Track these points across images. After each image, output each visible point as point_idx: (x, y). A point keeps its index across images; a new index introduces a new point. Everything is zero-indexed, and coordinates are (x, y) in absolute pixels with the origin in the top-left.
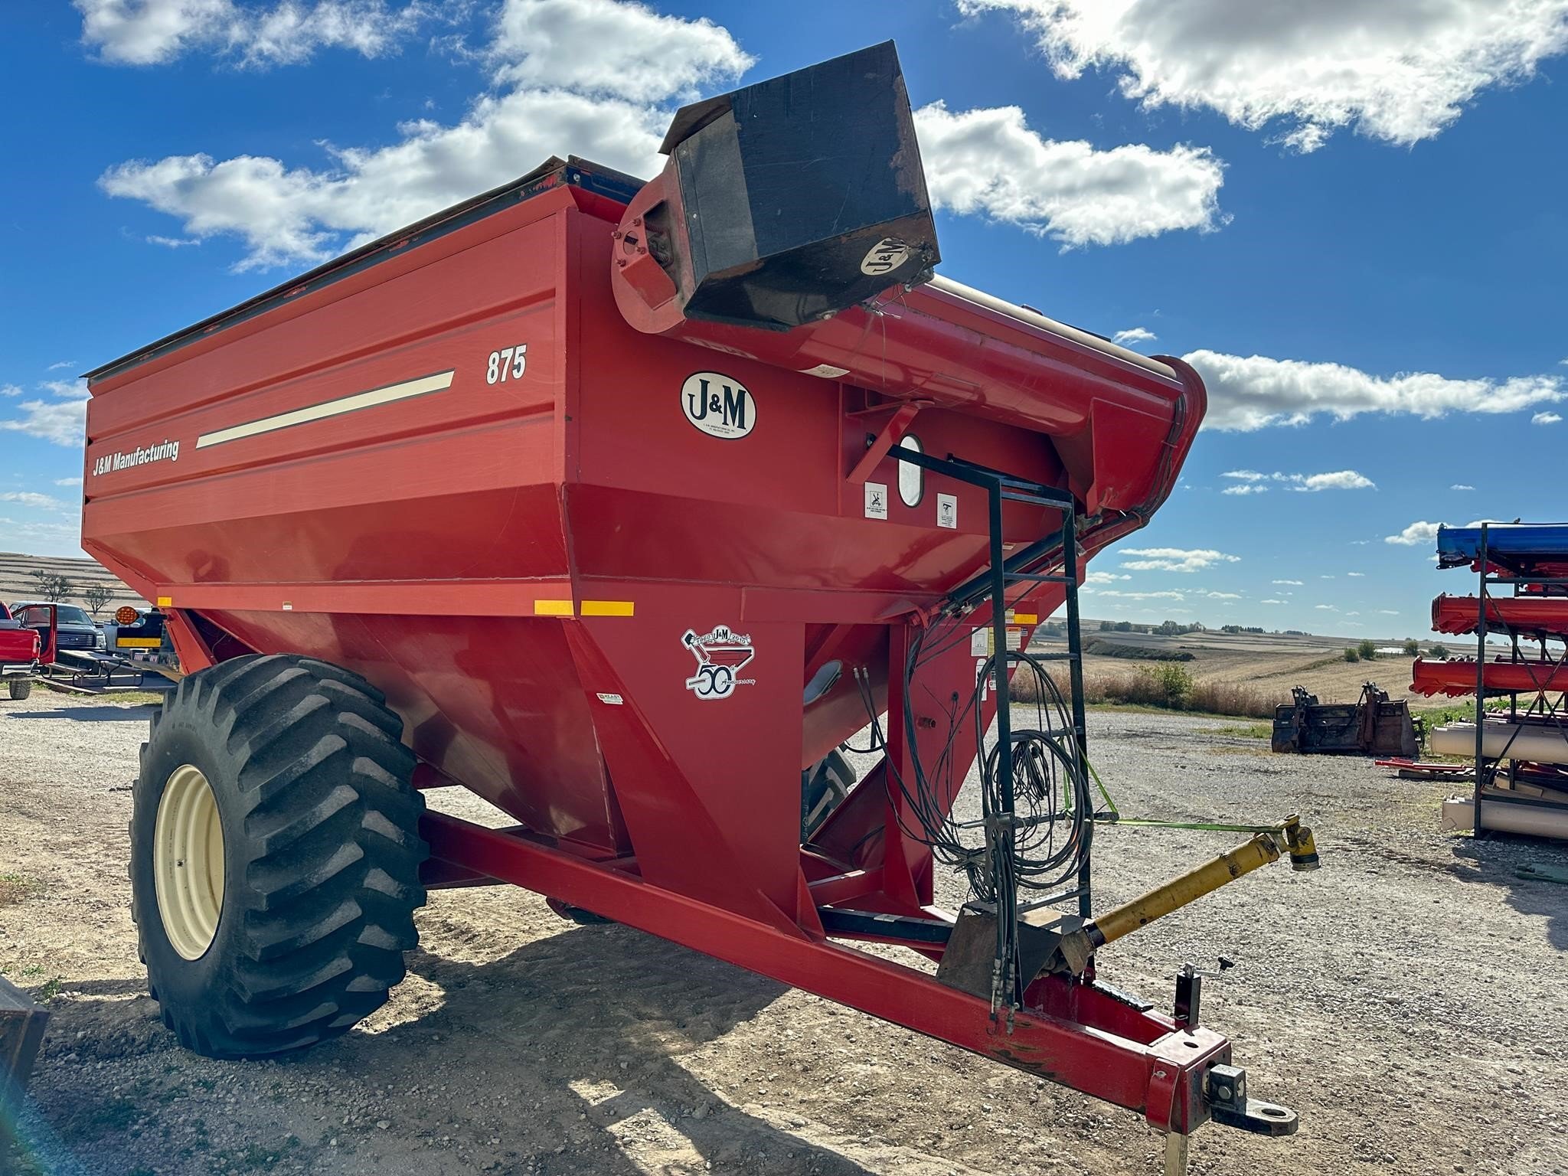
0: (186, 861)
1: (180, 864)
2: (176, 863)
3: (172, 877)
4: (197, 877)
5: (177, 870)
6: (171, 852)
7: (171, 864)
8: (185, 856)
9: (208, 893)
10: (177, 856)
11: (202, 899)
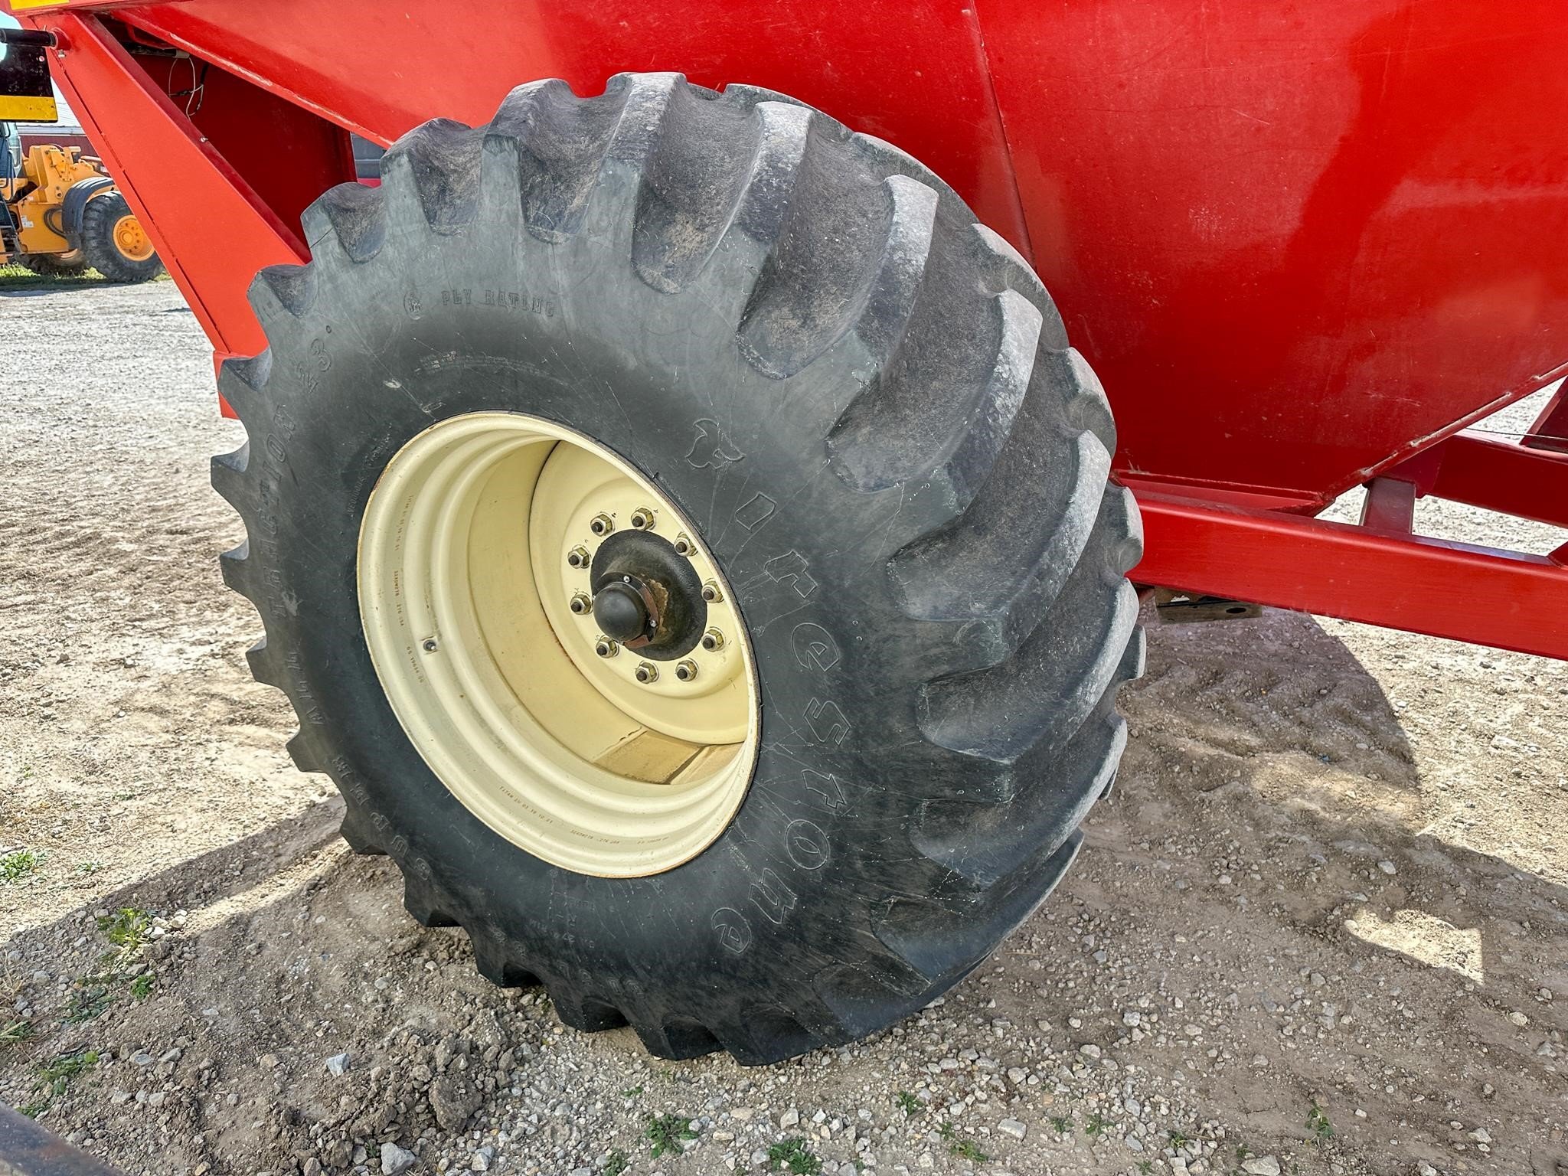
0: (440, 635)
1: (429, 646)
2: (420, 646)
3: (423, 679)
4: (476, 668)
5: (428, 659)
6: (403, 622)
7: (411, 649)
8: (437, 626)
9: (511, 700)
10: (419, 630)
11: (505, 712)
